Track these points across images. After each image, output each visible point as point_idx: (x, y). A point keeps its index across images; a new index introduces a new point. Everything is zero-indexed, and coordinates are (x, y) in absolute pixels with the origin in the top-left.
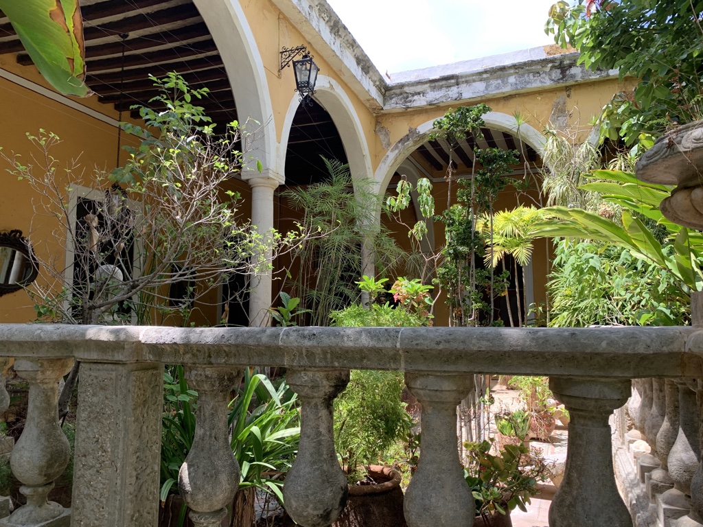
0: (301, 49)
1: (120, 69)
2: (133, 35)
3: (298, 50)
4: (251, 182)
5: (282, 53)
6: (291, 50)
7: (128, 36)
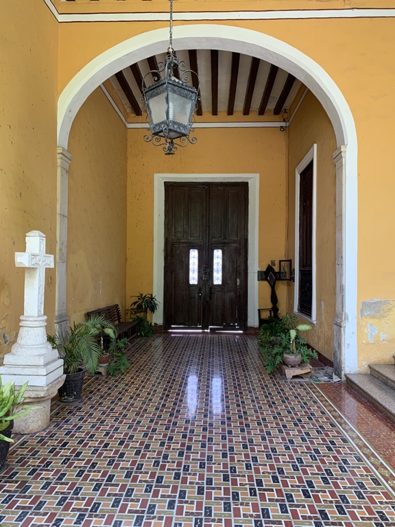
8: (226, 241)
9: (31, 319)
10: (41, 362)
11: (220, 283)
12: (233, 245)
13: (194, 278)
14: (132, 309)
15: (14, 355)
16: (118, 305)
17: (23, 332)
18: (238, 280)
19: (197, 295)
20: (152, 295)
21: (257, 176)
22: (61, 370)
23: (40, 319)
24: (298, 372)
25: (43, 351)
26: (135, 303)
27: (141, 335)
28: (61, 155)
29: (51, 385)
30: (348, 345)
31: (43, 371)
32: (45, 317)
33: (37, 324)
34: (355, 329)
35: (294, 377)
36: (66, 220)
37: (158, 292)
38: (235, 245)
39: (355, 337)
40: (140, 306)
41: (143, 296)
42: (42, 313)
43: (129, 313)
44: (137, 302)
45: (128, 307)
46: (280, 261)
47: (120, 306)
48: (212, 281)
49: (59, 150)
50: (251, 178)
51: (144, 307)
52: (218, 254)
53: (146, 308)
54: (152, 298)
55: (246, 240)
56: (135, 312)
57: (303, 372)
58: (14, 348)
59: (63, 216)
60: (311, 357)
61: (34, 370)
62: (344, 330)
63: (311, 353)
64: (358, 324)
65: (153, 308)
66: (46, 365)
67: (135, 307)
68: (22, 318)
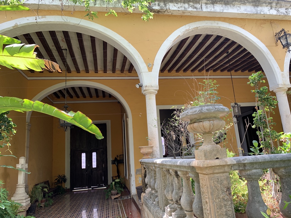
0: (282, 30)
1: (229, 64)
2: (230, 51)
3: (281, 31)
4: (274, 91)
5: (276, 35)
6: (279, 33)
7: (228, 52)
8: (97, 148)
9: (20, 185)
10: (24, 198)
11: (96, 167)
12: (101, 150)
13: (84, 166)
14: (55, 182)
15: (14, 197)
16: (48, 181)
17: (17, 189)
18: (104, 165)
19: (85, 173)
20: (64, 175)
21: (110, 121)
22: (29, 202)
23: (23, 185)
24: (116, 196)
25: (24, 195)
26: (56, 179)
27: (59, 194)
28: (27, 125)
29: (27, 205)
30: (133, 185)
31: (25, 201)
32: (25, 184)
33: (22, 186)
34: (134, 179)
35: (115, 199)
36: (29, 148)
37: (67, 174)
38: (102, 150)
39: (135, 182)
40: (59, 181)
41: (60, 176)
42: (24, 183)
43: (54, 185)
44: (57, 179)
45: (54, 181)
46: (120, 155)
47: (49, 181)
48: (92, 166)
49: (27, 124)
50: (107, 122)
51: (60, 181)
52: (94, 154)
53: (62, 181)
54: (64, 176)
55: (106, 147)
56: (57, 184)
57: (118, 196)
58: (14, 195)
59: (27, 147)
60: (121, 191)
61: (21, 201)
62: (131, 180)
63: (121, 190)
64: (135, 177)
65: (65, 181)
66: (25, 199)
67: (56, 181)
68: (17, 185)
